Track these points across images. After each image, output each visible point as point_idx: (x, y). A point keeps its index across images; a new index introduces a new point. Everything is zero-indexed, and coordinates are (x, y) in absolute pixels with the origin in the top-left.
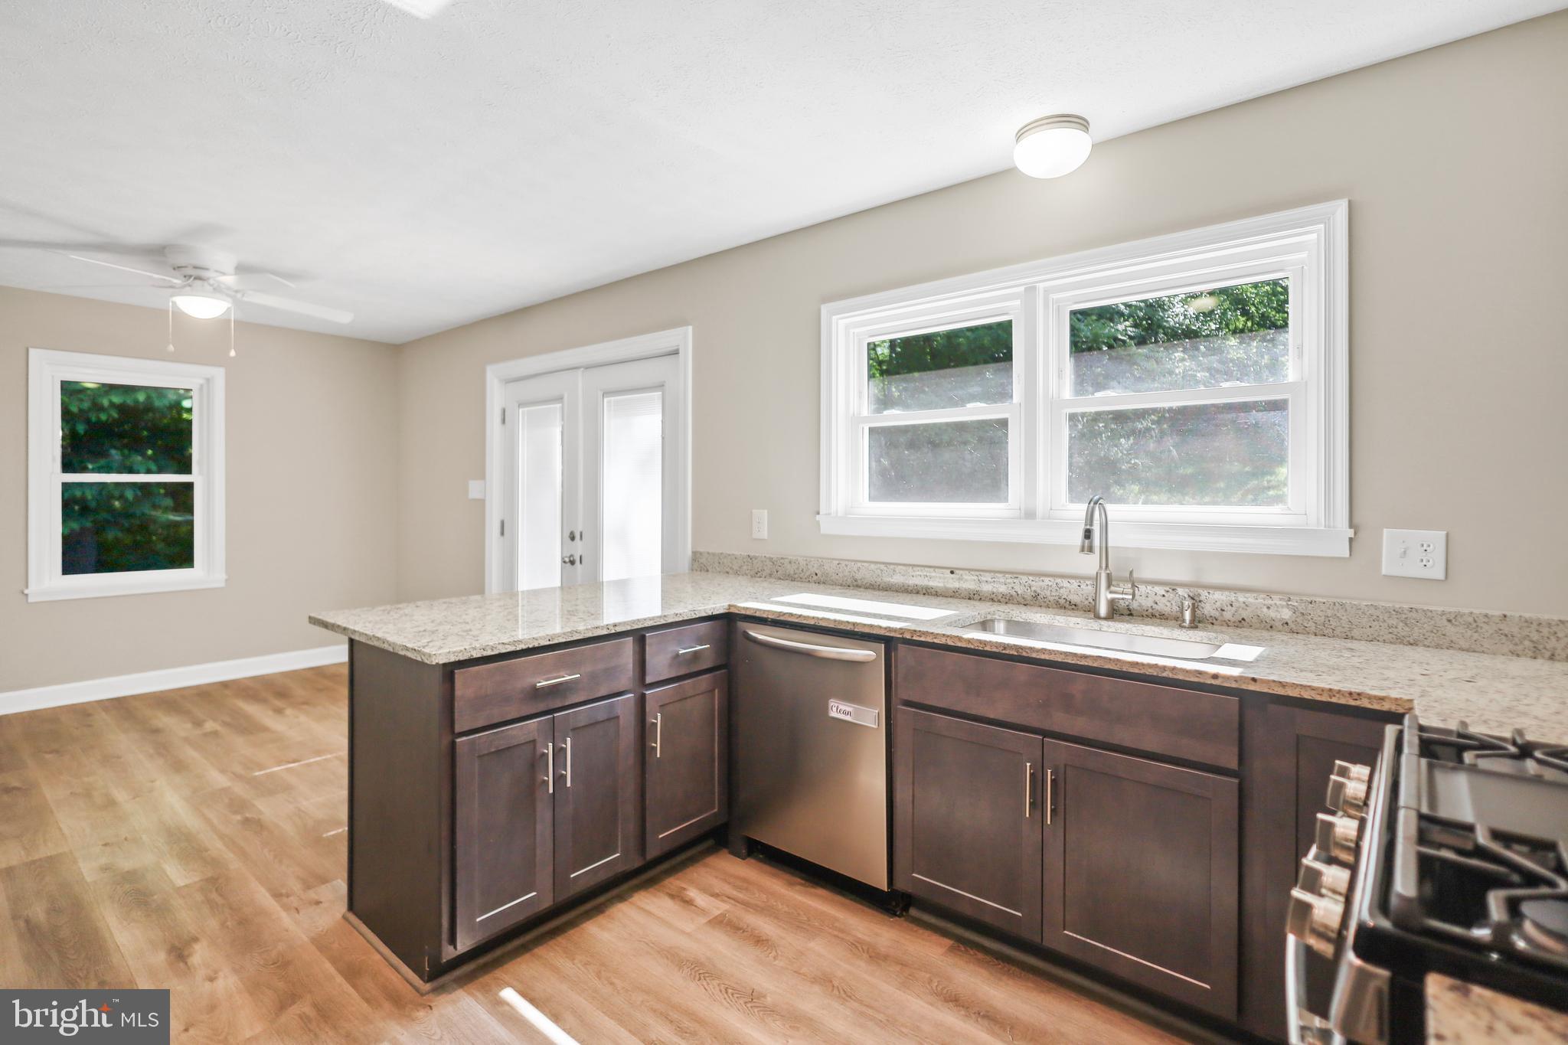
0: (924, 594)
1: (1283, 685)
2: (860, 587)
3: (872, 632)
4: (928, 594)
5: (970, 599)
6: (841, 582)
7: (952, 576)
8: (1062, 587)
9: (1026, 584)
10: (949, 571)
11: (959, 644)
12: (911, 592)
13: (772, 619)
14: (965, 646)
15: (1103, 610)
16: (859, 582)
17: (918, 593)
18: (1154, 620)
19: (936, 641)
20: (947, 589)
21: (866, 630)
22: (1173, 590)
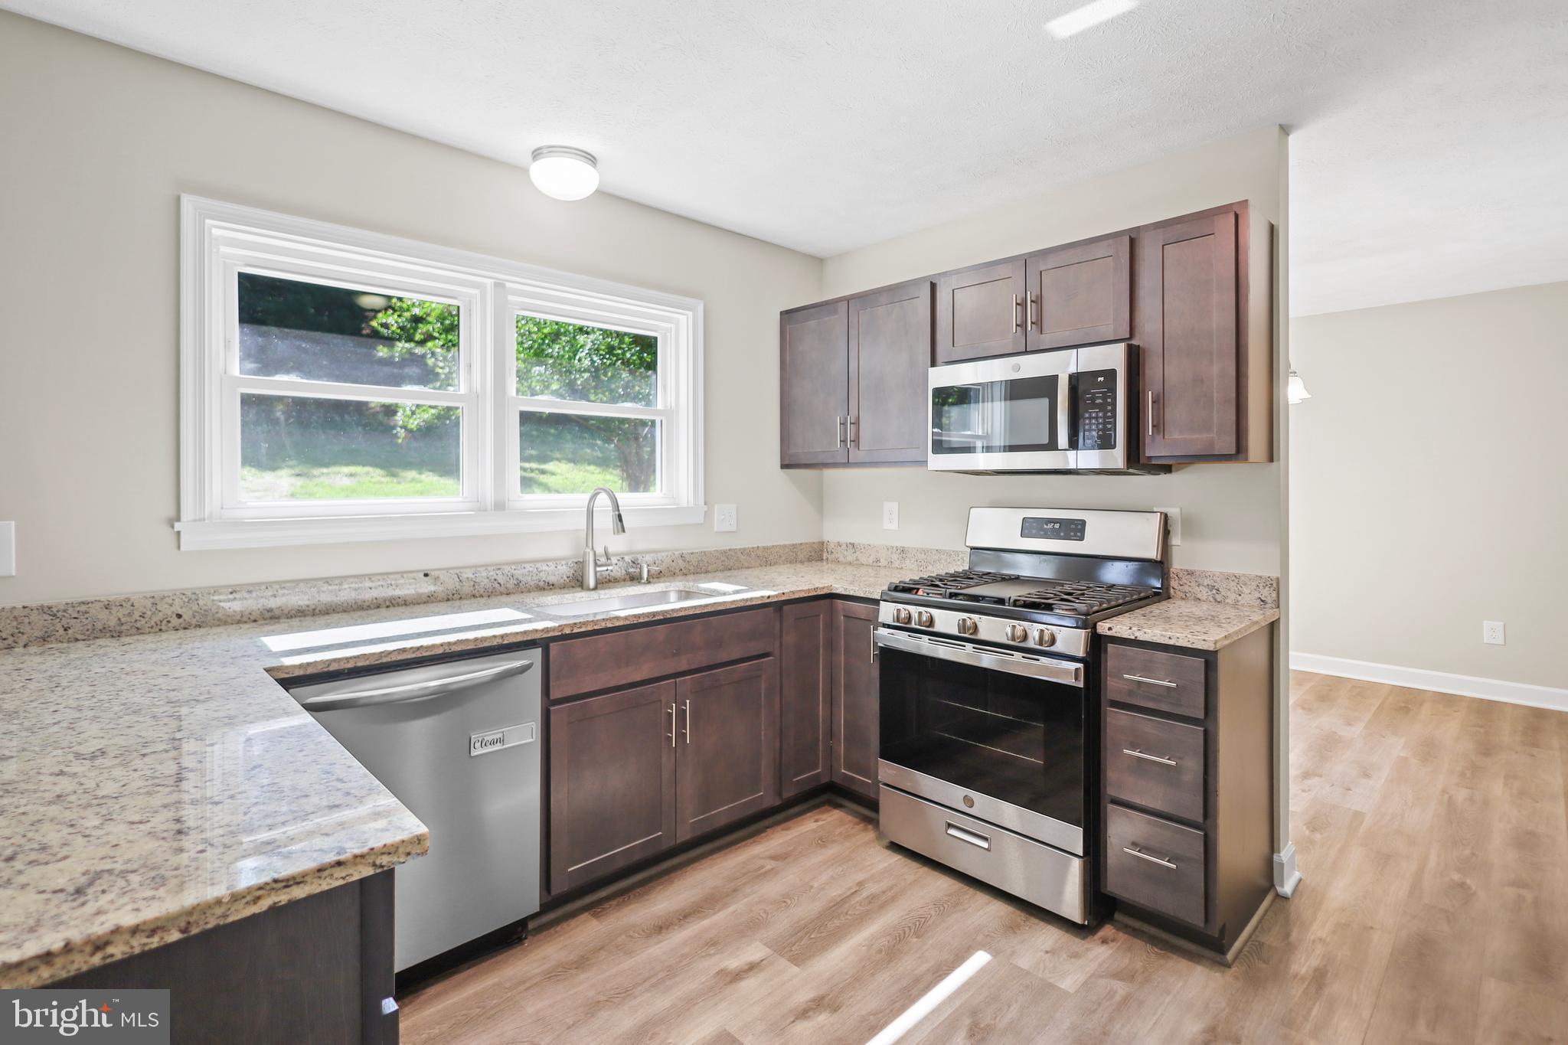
0: (388, 607)
1: (793, 592)
2: (278, 618)
4: (394, 606)
5: (448, 600)
6: (239, 618)
7: (426, 579)
8: (542, 571)
9: (509, 574)
10: (421, 575)
11: (617, 624)
12: (369, 608)
14: (622, 624)
15: (592, 583)
16: (277, 613)
17: (378, 607)
18: (611, 584)
20: (420, 595)
22: (623, 558)
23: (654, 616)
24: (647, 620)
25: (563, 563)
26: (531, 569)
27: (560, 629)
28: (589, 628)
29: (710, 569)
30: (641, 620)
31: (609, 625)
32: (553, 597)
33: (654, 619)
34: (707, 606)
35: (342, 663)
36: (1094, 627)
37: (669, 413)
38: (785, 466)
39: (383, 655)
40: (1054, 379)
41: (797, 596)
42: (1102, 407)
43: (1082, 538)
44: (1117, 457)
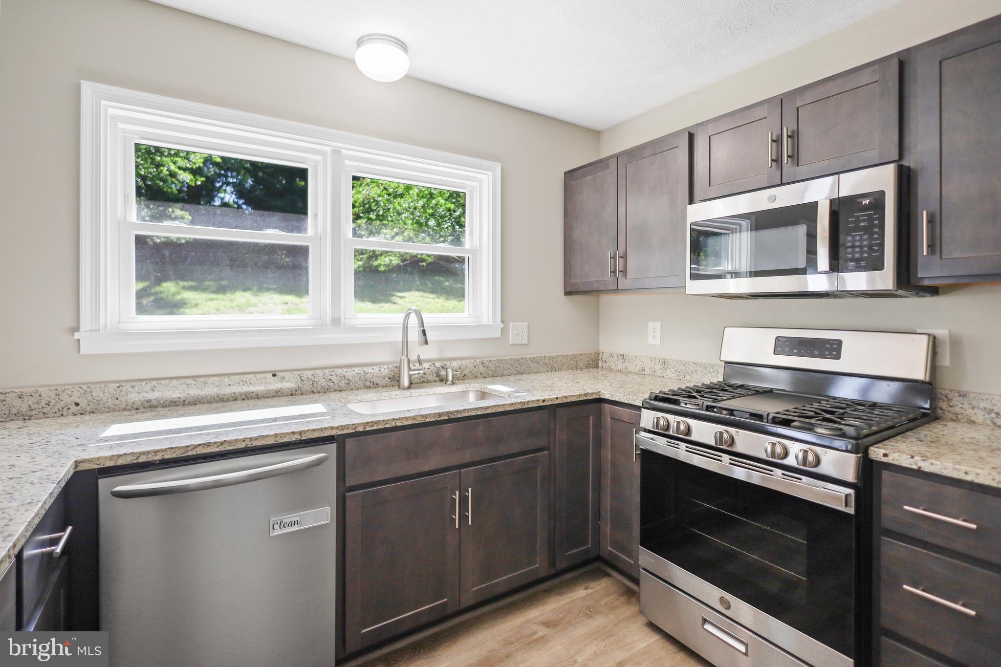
0: (243, 400)
1: (566, 397)
2: (156, 407)
3: (322, 436)
4: (248, 399)
5: (292, 395)
6: (124, 406)
7: (274, 378)
8: (368, 373)
9: (341, 375)
10: (271, 375)
11: (406, 423)
12: (228, 400)
13: (160, 460)
14: (411, 423)
15: (406, 383)
16: (155, 403)
17: (236, 399)
18: (424, 384)
19: (386, 426)
20: (269, 391)
21: (316, 435)
23: (440, 416)
24: (433, 419)
25: (385, 367)
26: (359, 372)
27: (354, 427)
28: (381, 427)
29: (505, 373)
30: (428, 420)
31: (399, 424)
32: (373, 394)
33: (439, 419)
34: (488, 408)
35: (150, 456)
36: (866, 452)
37: (474, 251)
38: (567, 293)
39: (189, 449)
40: (814, 206)
41: (569, 400)
42: (868, 230)
43: (838, 357)
44: (885, 279)
